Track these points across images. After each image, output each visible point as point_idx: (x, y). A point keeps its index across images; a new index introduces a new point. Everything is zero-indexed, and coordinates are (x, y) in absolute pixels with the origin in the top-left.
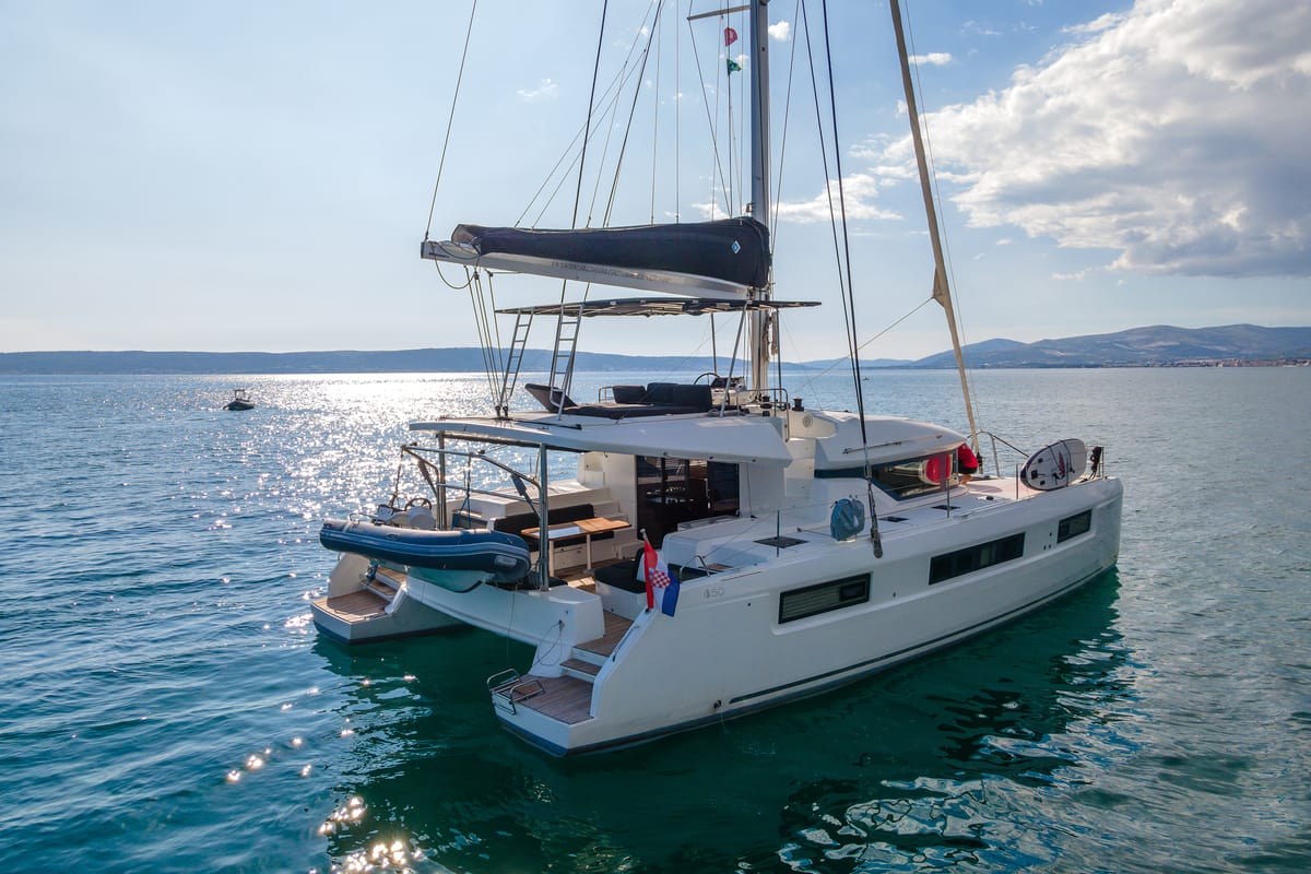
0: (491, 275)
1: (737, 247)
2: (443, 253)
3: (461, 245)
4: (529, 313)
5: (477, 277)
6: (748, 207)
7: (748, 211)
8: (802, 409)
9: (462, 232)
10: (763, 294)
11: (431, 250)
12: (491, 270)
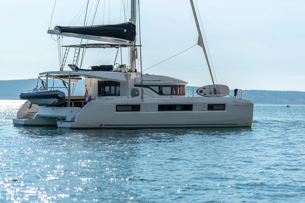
0: (63, 37)
1: (125, 31)
2: (53, 32)
3: (57, 31)
4: (69, 47)
5: (59, 38)
6: (130, 20)
7: (130, 21)
8: (137, 72)
9: (57, 27)
10: (134, 43)
11: (50, 32)
12: (63, 36)
